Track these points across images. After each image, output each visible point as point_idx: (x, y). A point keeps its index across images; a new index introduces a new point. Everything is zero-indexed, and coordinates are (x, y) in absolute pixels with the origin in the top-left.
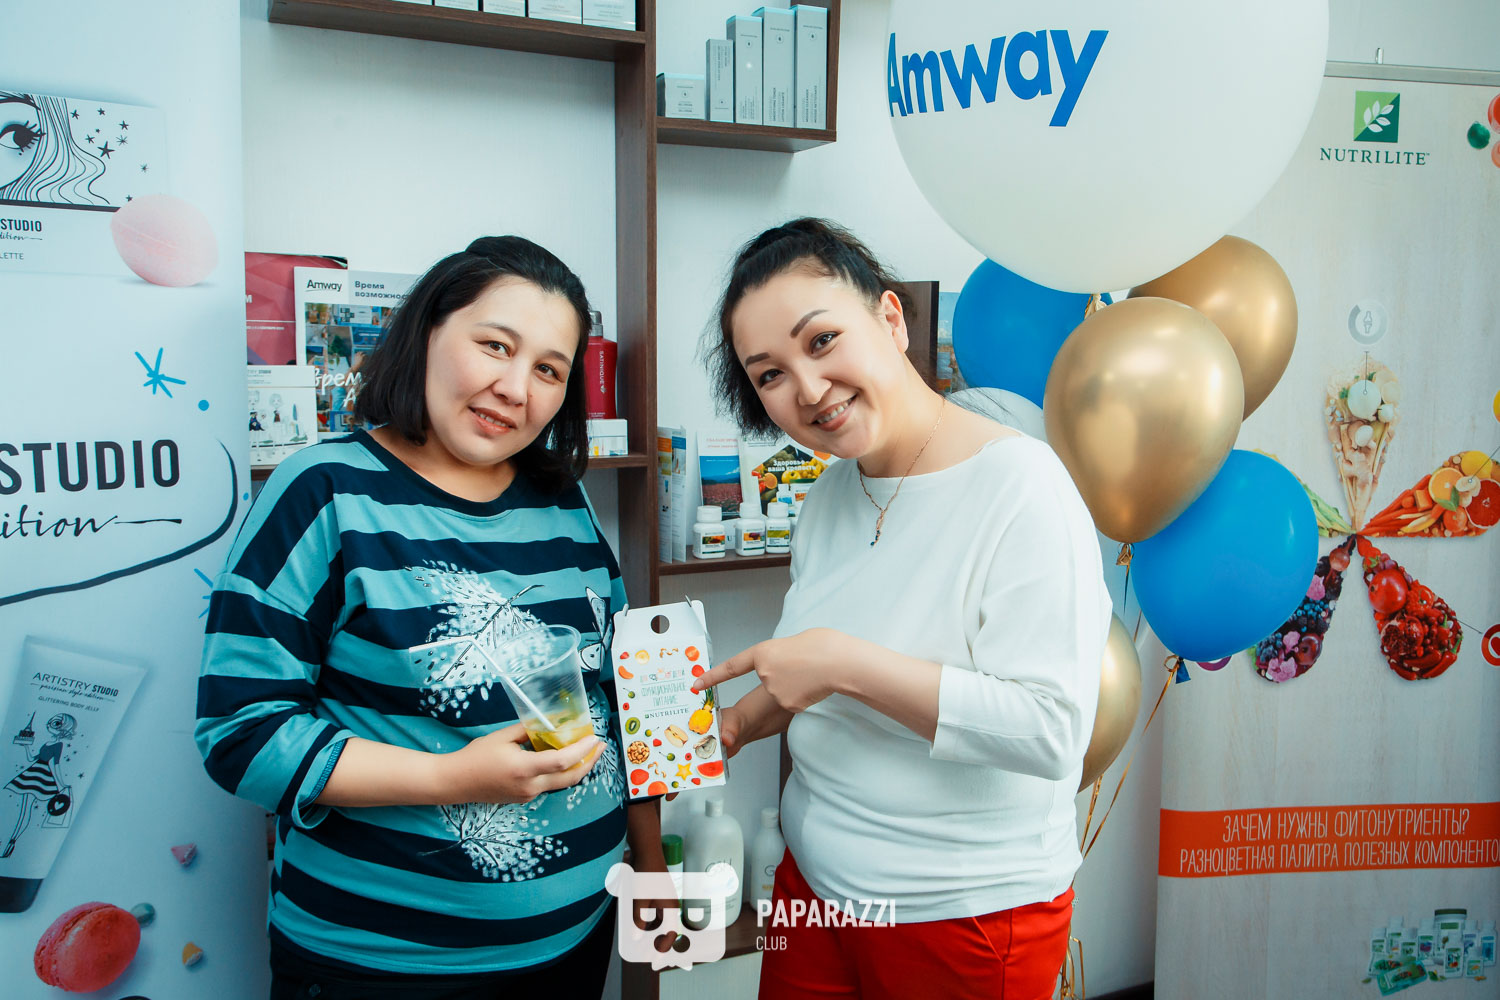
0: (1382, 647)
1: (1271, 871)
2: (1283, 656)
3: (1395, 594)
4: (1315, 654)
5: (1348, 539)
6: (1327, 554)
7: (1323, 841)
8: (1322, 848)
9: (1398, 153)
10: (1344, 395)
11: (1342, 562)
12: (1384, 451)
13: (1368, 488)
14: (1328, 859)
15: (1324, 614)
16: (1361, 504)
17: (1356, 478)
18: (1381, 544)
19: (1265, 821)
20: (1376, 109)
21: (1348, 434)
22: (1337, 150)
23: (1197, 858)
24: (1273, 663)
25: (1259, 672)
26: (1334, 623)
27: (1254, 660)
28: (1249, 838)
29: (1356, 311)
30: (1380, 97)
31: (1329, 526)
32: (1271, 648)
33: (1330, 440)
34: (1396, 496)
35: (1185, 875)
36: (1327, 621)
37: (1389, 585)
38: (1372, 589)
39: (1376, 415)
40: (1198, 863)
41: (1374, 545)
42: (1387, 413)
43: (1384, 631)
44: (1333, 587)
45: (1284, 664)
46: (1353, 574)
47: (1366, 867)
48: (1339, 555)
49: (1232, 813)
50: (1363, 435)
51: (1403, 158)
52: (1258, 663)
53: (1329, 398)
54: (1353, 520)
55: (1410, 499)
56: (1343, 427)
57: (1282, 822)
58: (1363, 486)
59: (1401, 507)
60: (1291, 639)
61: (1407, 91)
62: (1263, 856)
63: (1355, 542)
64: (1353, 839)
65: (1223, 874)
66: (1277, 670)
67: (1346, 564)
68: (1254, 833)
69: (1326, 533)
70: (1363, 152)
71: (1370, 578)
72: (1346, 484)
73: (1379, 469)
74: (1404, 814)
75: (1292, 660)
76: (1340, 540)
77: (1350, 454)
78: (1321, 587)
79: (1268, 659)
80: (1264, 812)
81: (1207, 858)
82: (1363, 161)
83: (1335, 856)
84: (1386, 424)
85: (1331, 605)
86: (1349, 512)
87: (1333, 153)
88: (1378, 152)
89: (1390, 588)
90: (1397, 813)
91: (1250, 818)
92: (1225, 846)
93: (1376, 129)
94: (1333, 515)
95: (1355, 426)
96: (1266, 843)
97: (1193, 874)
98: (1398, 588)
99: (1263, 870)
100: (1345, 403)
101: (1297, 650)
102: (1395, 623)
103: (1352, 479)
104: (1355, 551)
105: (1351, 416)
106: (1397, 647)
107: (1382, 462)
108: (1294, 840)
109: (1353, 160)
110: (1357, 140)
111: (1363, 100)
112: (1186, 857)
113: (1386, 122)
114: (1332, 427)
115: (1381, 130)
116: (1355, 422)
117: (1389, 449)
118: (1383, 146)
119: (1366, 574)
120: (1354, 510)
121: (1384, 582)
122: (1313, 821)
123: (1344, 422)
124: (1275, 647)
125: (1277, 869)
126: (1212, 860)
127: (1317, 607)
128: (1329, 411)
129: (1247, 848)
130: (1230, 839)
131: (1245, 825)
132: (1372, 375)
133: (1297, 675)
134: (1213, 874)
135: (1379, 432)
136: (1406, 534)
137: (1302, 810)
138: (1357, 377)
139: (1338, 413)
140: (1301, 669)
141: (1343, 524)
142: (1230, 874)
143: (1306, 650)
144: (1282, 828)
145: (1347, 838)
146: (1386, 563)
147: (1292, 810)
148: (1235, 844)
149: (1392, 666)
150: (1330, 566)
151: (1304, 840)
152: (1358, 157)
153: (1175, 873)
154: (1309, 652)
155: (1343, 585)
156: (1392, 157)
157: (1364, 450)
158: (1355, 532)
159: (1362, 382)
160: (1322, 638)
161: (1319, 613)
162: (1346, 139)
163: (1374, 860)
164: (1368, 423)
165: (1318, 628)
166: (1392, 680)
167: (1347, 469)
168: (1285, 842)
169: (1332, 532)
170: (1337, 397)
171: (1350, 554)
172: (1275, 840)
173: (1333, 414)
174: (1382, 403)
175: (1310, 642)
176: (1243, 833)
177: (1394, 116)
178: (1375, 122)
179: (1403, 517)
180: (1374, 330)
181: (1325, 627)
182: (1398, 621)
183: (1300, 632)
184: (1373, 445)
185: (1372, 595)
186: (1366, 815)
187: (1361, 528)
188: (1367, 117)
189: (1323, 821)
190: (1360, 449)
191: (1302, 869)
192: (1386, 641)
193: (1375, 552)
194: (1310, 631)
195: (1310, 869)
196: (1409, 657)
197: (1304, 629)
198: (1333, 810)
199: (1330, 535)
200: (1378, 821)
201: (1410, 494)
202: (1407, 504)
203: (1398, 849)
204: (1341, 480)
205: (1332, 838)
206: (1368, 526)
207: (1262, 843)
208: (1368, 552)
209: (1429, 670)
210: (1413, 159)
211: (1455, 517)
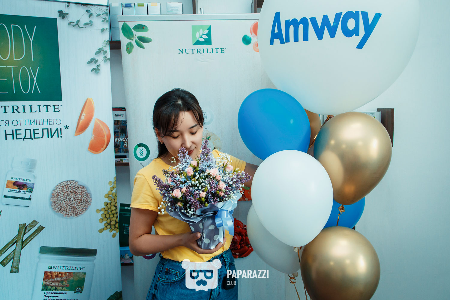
9: (212, 49)
20: (201, 32)
22: (186, 50)
30: (202, 27)
51: (215, 51)
61: (214, 24)
70: (197, 49)
82: (197, 53)
87: (184, 51)
88: (204, 49)
93: (202, 40)
109: (193, 53)
110: (193, 45)
111: (195, 29)
113: (206, 37)
115: (204, 40)
118: (205, 47)
132: (209, 137)
152: (195, 51)
156: (210, 51)
162: (189, 45)
177: (209, 34)
178: (201, 37)
188: (198, 36)
196: (234, 250)
209: (243, 254)
210: (219, 51)
211: (249, 193)
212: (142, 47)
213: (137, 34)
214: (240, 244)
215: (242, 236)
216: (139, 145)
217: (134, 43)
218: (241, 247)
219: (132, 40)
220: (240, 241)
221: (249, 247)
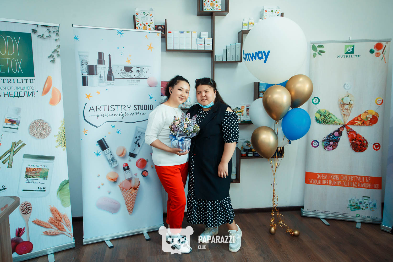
0: (351, 146)
1: (327, 185)
2: (330, 146)
3: (354, 136)
4: (336, 146)
5: (344, 125)
6: (339, 128)
7: (338, 180)
8: (338, 182)
9: (354, 56)
10: (343, 99)
11: (342, 129)
12: (351, 109)
13: (348, 116)
14: (339, 184)
15: (338, 139)
16: (346, 119)
17: (345, 114)
18: (351, 127)
19: (326, 176)
20: (349, 48)
21: (343, 106)
22: (341, 56)
23: (312, 181)
24: (327, 147)
25: (325, 148)
26: (340, 141)
27: (324, 146)
28: (323, 178)
29: (345, 84)
30: (350, 46)
31: (339, 123)
32: (327, 144)
33: (339, 108)
34: (354, 118)
35: (310, 184)
36: (339, 140)
37: (352, 134)
38: (349, 135)
39: (349, 103)
40: (312, 182)
41: (349, 127)
42: (351, 103)
43: (351, 143)
44: (340, 134)
45: (330, 147)
46: (344, 132)
47: (347, 186)
48: (341, 128)
49: (319, 173)
50: (346, 107)
52: (324, 147)
53: (339, 100)
54: (344, 122)
55: (357, 118)
56: (342, 105)
57: (330, 176)
58: (347, 116)
59: (355, 120)
60: (331, 143)
61: (356, 45)
62: (326, 182)
63: (344, 126)
64: (344, 181)
65: (317, 184)
66: (328, 148)
67: (343, 130)
68: (324, 178)
69: (339, 124)
70: (347, 56)
71: (348, 133)
72: (343, 115)
73: (350, 113)
74: (356, 177)
75: (331, 147)
76: (342, 126)
77: (344, 110)
78: (338, 134)
79: (326, 146)
80: (326, 174)
81: (314, 181)
83: (341, 184)
84: (351, 105)
85: (340, 137)
86: (343, 121)
89: (352, 135)
90: (354, 177)
91: (323, 175)
92: (318, 179)
93: (349, 51)
94: (340, 121)
95: (345, 105)
96: (326, 179)
97: (311, 184)
98: (354, 135)
99: (326, 185)
100: (343, 101)
101: (332, 145)
102: (353, 141)
103: (344, 114)
104: (345, 128)
105: (344, 103)
106: (354, 146)
107: (351, 112)
108: (332, 180)
110: (345, 54)
111: (346, 47)
112: (310, 180)
113: (351, 50)
114: (340, 105)
116: (345, 104)
117: (352, 109)
118: (351, 55)
119: (347, 132)
120: (345, 120)
121: (351, 134)
122: (336, 177)
123: (342, 104)
124: (328, 144)
125: (328, 185)
126: (315, 181)
127: (337, 138)
128: (339, 102)
129: (322, 180)
130: (319, 178)
131: (322, 176)
132: (348, 96)
133: (333, 150)
134: (315, 184)
135: (350, 106)
136: (356, 125)
137: (333, 174)
138: (345, 96)
139: (341, 103)
140: (333, 149)
141: (342, 122)
142: (319, 184)
143: (334, 145)
144: (329, 177)
145: (343, 181)
146: (352, 130)
147: (332, 174)
148: (320, 179)
149: (353, 149)
150: (339, 130)
151: (334, 180)
152: (345, 57)
153: (308, 183)
154: (335, 146)
155: (342, 134)
157: (347, 109)
158: (345, 124)
159: (346, 97)
160: (338, 143)
161: (337, 139)
162: (343, 54)
163: (349, 185)
164: (348, 104)
165: (337, 141)
166: (353, 152)
167: (343, 113)
168: (330, 180)
169: (340, 124)
170: (341, 100)
171: (344, 128)
172: (328, 179)
173: (340, 103)
174: (351, 101)
175: (335, 144)
176: (321, 177)
177: (353, 49)
179: (355, 122)
180: (349, 88)
181: (339, 141)
182: (354, 141)
183: (333, 142)
184: (349, 108)
185: (349, 136)
186: (347, 177)
187: (346, 123)
188: (347, 50)
189: (338, 177)
190: (346, 109)
191: (334, 185)
192: (351, 144)
193: (349, 128)
194: (335, 142)
195: (335, 185)
196: (357, 148)
197: (334, 141)
198: (340, 175)
199: (340, 125)
200: (350, 178)
201: (356, 117)
202: (356, 119)
203: (354, 184)
204: (342, 115)
205: (340, 180)
206: (347, 123)
207: (325, 179)
208: (348, 128)
209: (361, 150)
210: (357, 56)
211: (366, 122)
212: (321, 55)
213: (319, 49)
214: (360, 146)
215: (361, 142)
216: (315, 98)
217: (317, 53)
218: (360, 147)
219: (316, 52)
220: (360, 144)
221: (364, 148)
